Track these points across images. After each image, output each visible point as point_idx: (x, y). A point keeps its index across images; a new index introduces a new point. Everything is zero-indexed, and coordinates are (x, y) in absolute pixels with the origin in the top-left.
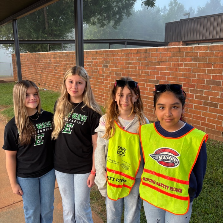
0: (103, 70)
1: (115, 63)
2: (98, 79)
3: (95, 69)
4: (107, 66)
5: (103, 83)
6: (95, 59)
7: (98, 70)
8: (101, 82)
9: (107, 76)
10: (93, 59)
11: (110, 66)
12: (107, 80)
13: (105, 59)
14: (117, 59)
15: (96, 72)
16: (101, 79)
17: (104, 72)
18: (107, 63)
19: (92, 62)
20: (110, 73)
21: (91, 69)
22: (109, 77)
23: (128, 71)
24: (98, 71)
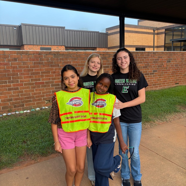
0: (167, 64)
1: (175, 59)
2: (163, 71)
3: (160, 64)
4: (170, 62)
5: (167, 72)
6: (161, 57)
7: (163, 64)
8: (165, 73)
9: (169, 68)
10: (159, 57)
11: (172, 61)
12: (169, 70)
13: (169, 57)
14: (177, 57)
15: (161, 66)
16: (165, 70)
17: (167, 66)
18: (170, 59)
19: (158, 60)
20: (172, 65)
21: (157, 65)
22: (171, 68)
23: (182, 63)
24: (163, 66)
